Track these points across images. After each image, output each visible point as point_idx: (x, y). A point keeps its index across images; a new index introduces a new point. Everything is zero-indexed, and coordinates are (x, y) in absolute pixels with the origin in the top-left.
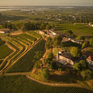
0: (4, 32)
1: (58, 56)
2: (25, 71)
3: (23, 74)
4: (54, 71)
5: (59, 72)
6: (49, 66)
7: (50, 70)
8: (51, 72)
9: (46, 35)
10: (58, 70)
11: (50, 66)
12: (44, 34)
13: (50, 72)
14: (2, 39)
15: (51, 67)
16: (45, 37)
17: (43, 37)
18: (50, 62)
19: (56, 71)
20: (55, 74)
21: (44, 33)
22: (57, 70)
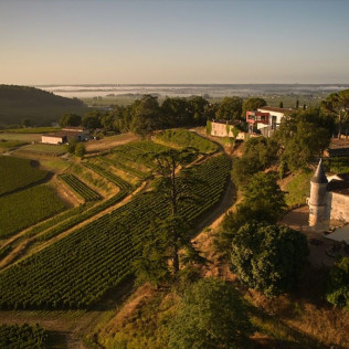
0: (61, 140)
1: (324, 202)
2: (74, 308)
3: (51, 323)
4: (289, 313)
5: (334, 320)
6: (246, 265)
7: (256, 298)
8: (264, 317)
9: (241, 136)
10: (331, 298)
11: (258, 265)
12: (231, 135)
13: (254, 320)
14: (42, 163)
15: (265, 274)
16: (236, 148)
17: (228, 145)
18: (253, 230)
19: (309, 307)
20: (296, 333)
21: (232, 127)
22: (322, 304)
